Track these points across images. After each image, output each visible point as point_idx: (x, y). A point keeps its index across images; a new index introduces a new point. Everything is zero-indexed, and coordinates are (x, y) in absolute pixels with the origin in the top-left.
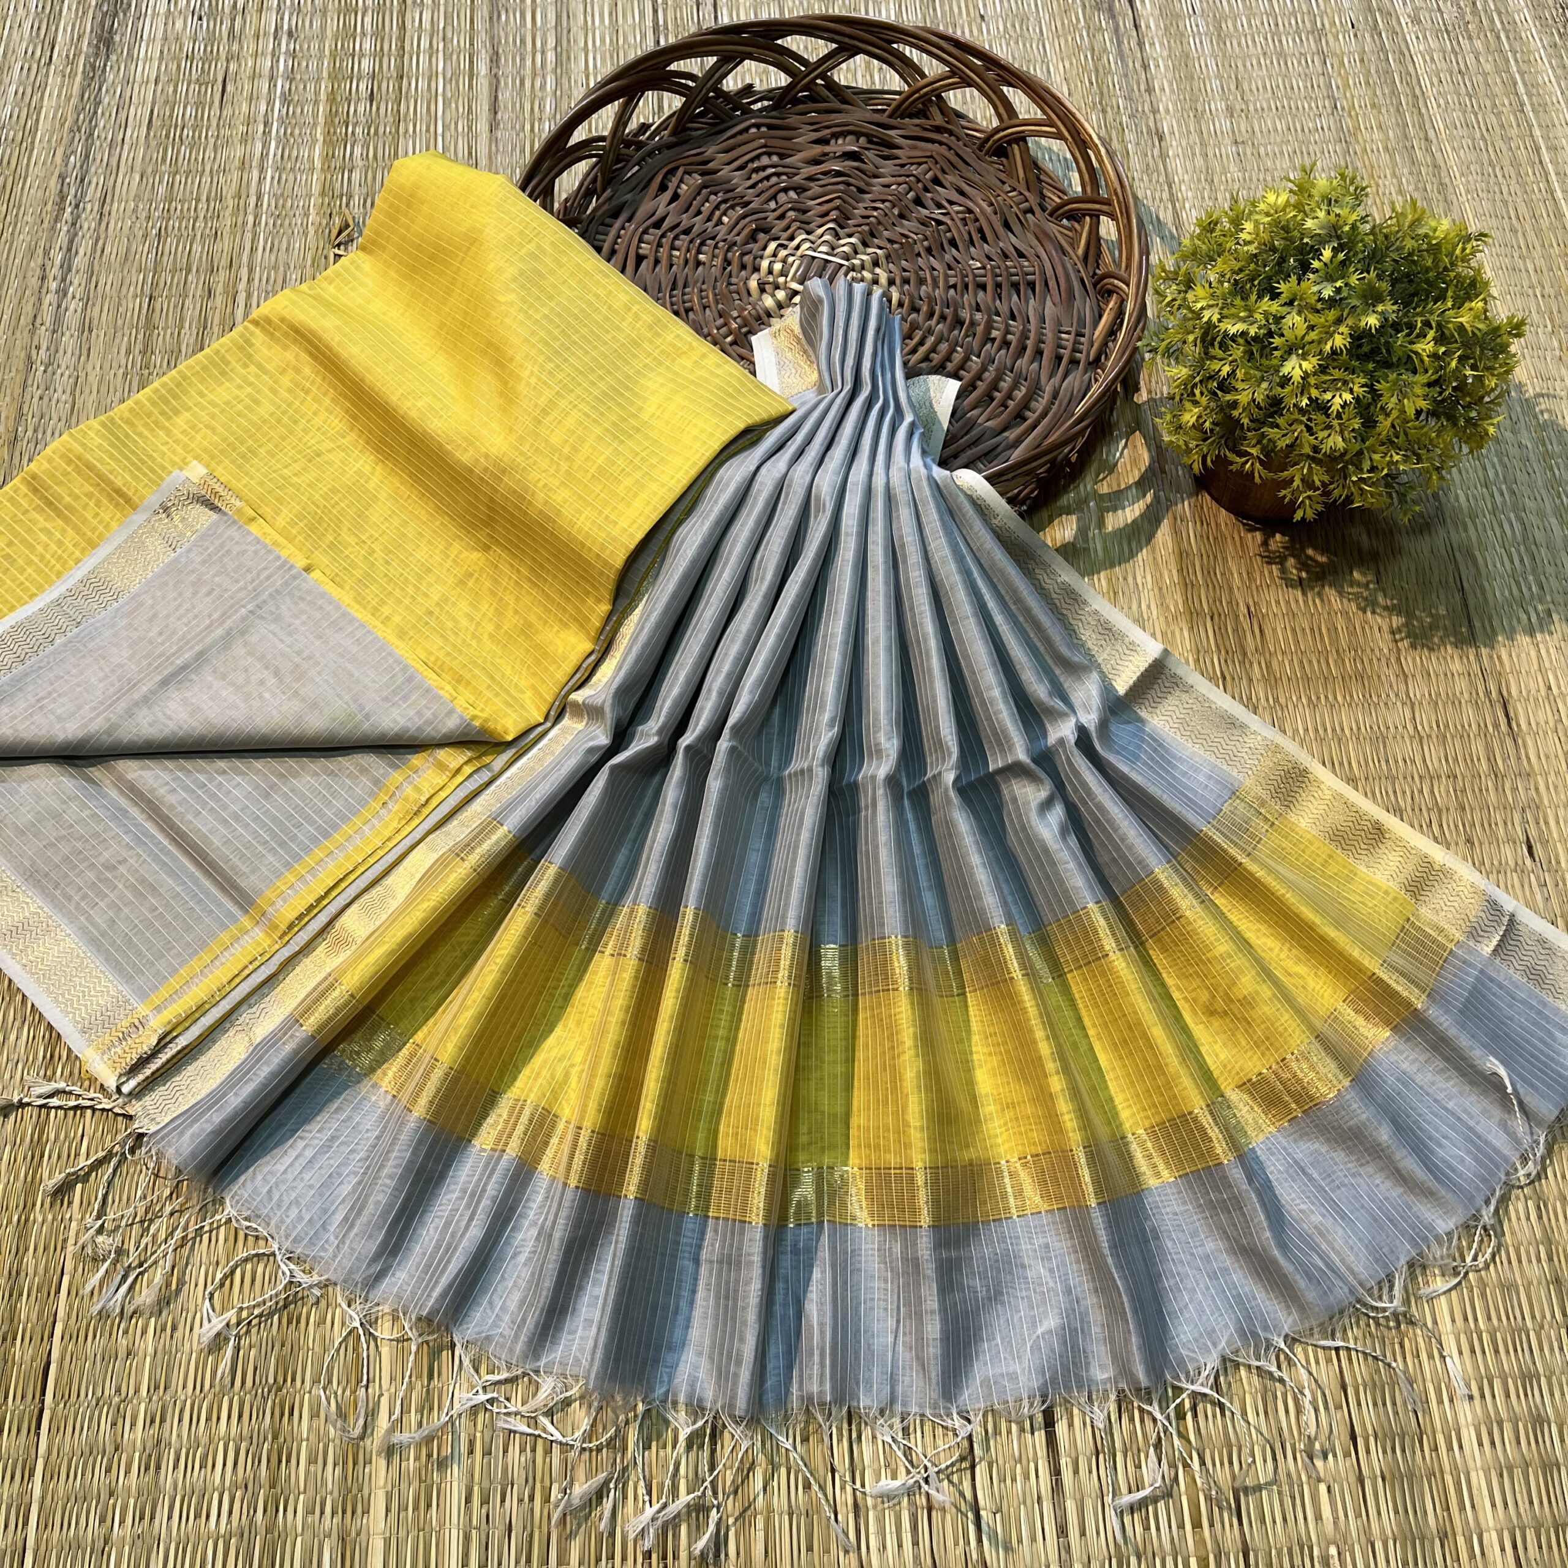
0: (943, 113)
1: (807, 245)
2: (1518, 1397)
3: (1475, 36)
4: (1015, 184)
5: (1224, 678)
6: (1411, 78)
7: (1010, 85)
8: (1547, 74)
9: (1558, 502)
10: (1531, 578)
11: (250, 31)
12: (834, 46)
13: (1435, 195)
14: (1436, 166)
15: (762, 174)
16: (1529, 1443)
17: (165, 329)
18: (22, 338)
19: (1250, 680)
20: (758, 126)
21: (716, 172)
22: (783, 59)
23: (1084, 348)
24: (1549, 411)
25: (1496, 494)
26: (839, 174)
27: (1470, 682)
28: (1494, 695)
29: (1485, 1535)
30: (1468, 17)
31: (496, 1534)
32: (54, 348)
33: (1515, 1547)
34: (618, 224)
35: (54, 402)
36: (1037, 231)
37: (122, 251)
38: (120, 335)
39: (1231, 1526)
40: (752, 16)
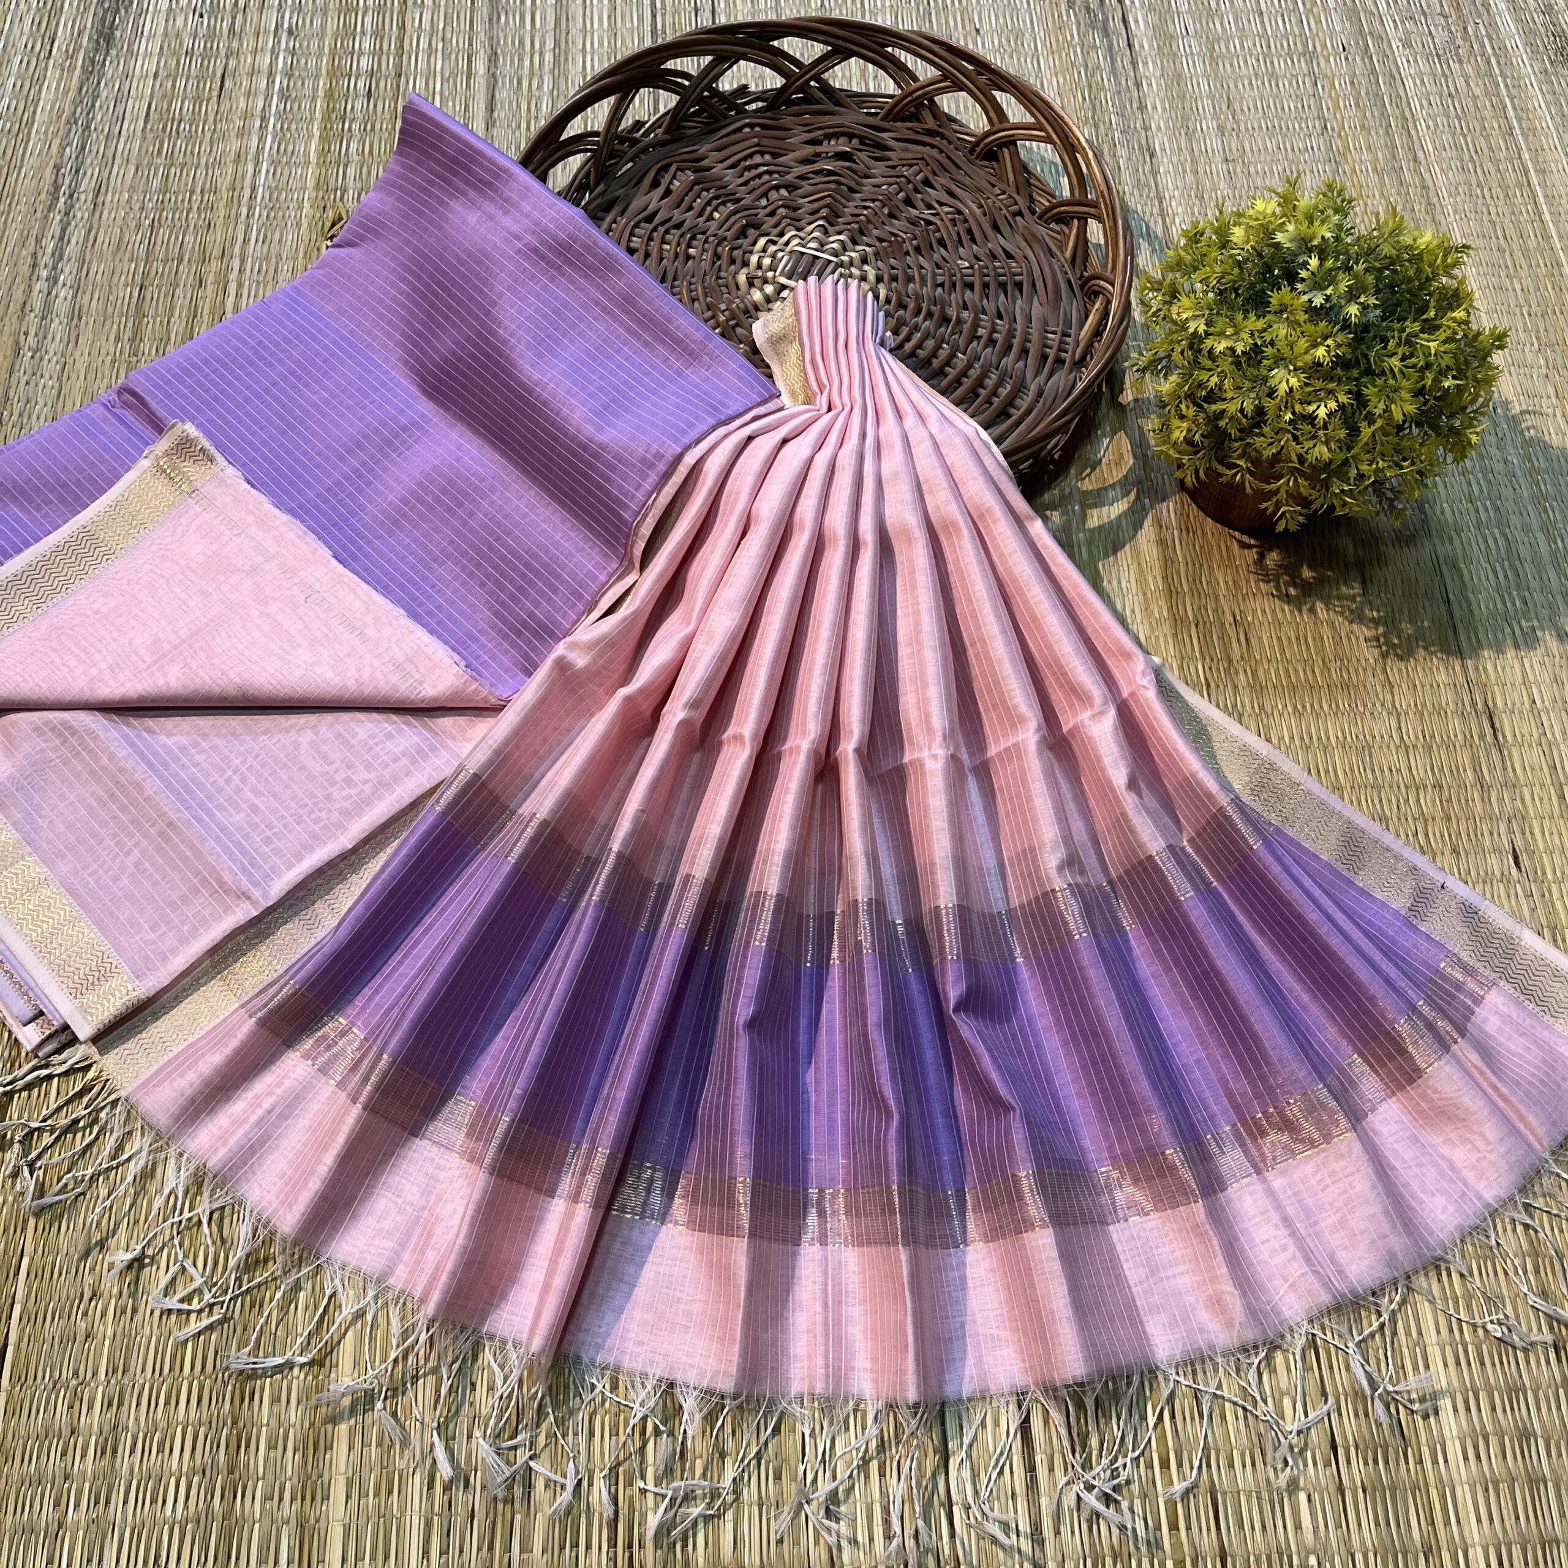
0: (935, 117)
1: (796, 241)
2: (1504, 1410)
3: (1465, 60)
4: (1005, 187)
5: (1208, 685)
6: (1401, 102)
7: (1003, 90)
8: (1537, 99)
9: (1544, 517)
10: (1515, 593)
11: (250, 28)
12: (828, 48)
13: (1422, 216)
14: (1424, 187)
15: (754, 172)
16: (1515, 1458)
17: (155, 317)
18: (11, 323)
19: (1236, 688)
20: (751, 126)
21: (709, 169)
22: (777, 60)
23: (1070, 348)
24: (1535, 428)
25: (1481, 509)
26: (830, 173)
27: (1456, 693)
28: (1480, 705)
29: (1470, 1550)
30: (1459, 42)
31: (459, 1521)
32: (43, 334)
34: (610, 217)
35: (41, 387)
36: (1026, 233)
37: (115, 241)
38: (108, 323)
39: (1209, 1529)
40: (749, 19)
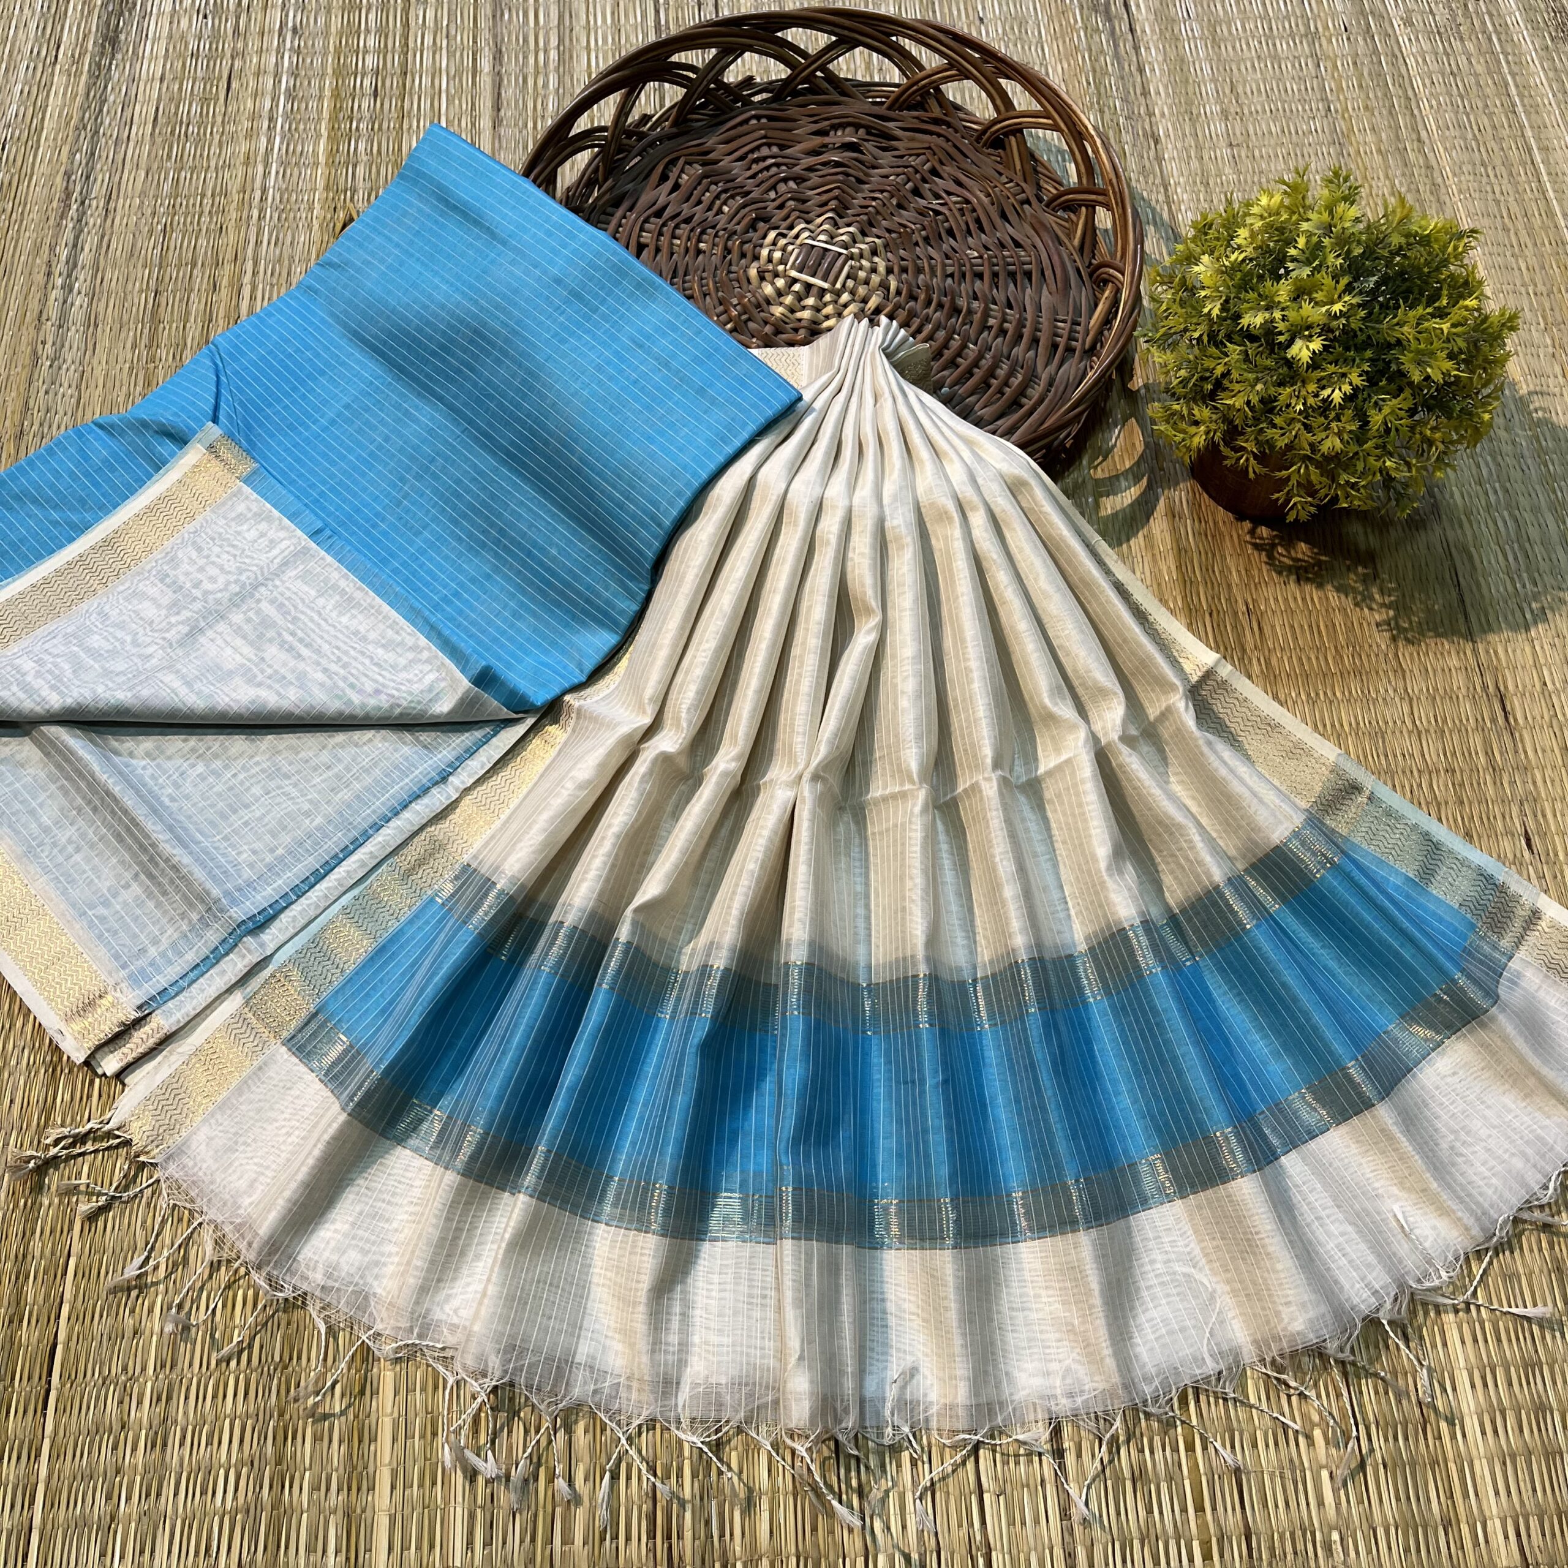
0: (941, 106)
1: (806, 234)
2: (1521, 1385)
3: (1466, 37)
4: (1011, 174)
6: (1403, 81)
7: (1008, 77)
8: (1539, 76)
9: (1552, 496)
10: (1525, 575)
11: (254, 28)
12: (834, 38)
13: (1427, 196)
14: (1429, 167)
15: (762, 165)
16: (1532, 1431)
17: (171, 323)
18: (28, 334)
20: (758, 118)
21: (717, 162)
22: (783, 51)
23: (1080, 336)
24: (1544, 410)
25: (1490, 492)
26: (838, 164)
27: (1468, 676)
28: (1491, 689)
29: (1489, 1523)
30: (1460, 19)
31: (501, 1515)
32: (60, 345)
33: (1518, 1535)
34: (619, 213)
35: (60, 396)
36: (1034, 221)
37: (128, 247)
38: (125, 329)
39: (1234, 1509)
40: (753, 12)
